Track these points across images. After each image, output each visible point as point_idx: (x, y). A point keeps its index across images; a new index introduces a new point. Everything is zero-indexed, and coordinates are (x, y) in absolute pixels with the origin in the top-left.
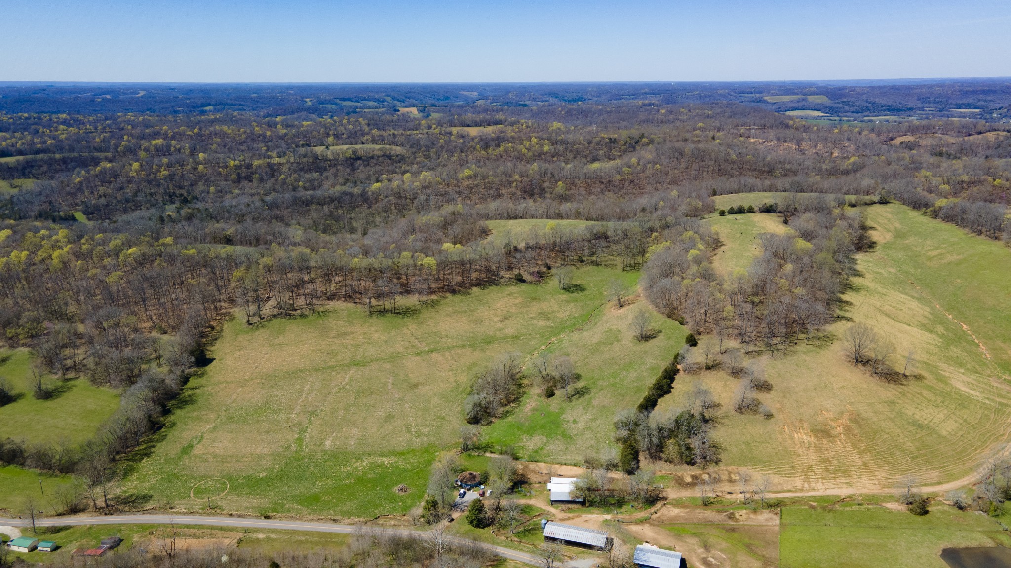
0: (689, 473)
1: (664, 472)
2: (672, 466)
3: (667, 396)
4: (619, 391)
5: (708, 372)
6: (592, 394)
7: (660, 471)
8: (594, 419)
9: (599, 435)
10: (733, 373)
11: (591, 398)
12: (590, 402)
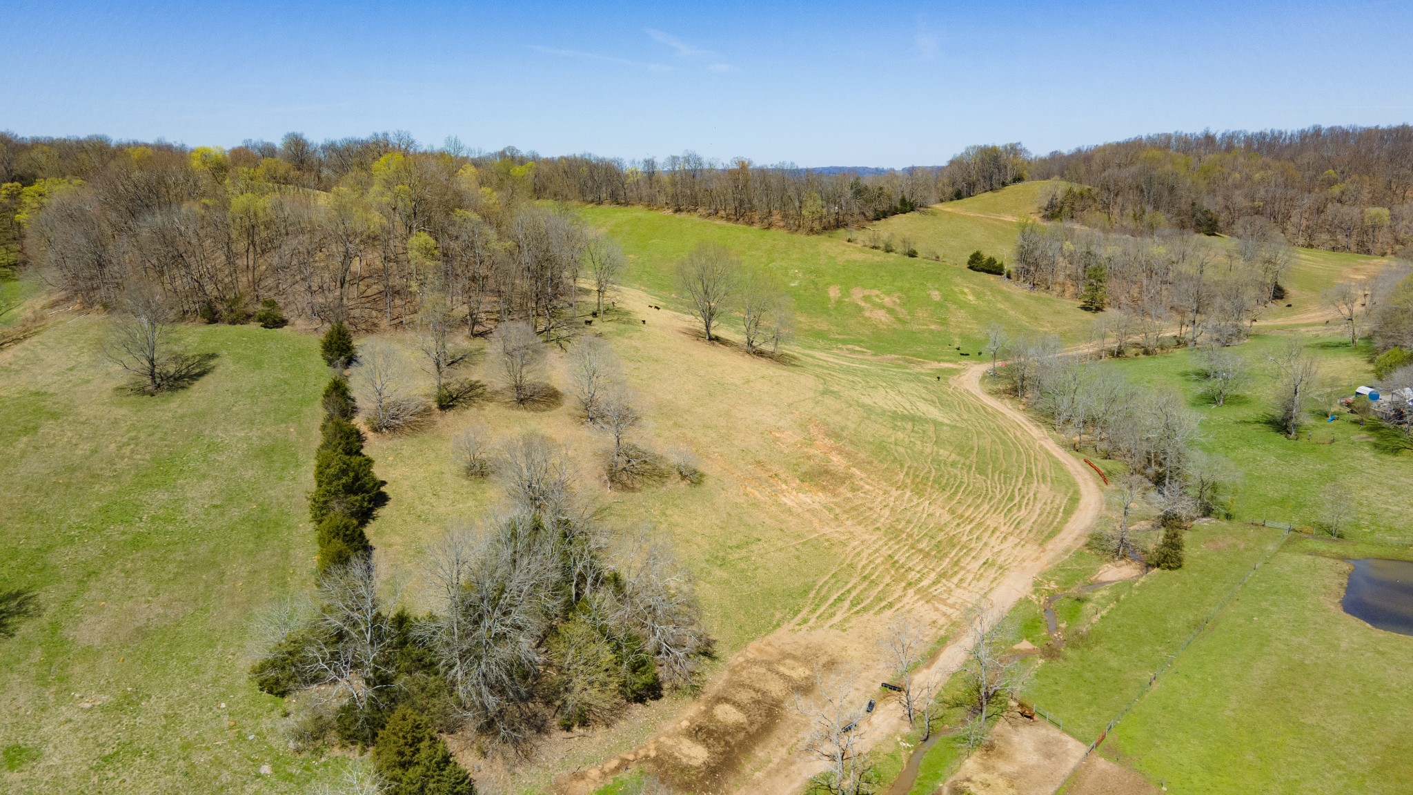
0: (669, 727)
1: (594, 773)
2: (599, 734)
3: (381, 512)
4: (179, 556)
5: (450, 415)
6: (52, 609)
7: (579, 776)
8: (129, 702)
9: (201, 759)
10: (521, 401)
11: (55, 626)
12: (55, 643)
